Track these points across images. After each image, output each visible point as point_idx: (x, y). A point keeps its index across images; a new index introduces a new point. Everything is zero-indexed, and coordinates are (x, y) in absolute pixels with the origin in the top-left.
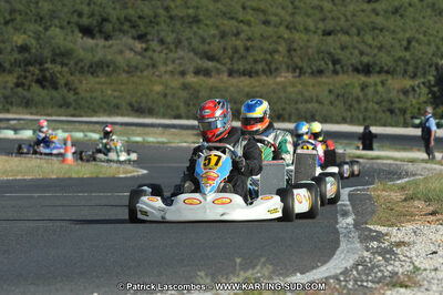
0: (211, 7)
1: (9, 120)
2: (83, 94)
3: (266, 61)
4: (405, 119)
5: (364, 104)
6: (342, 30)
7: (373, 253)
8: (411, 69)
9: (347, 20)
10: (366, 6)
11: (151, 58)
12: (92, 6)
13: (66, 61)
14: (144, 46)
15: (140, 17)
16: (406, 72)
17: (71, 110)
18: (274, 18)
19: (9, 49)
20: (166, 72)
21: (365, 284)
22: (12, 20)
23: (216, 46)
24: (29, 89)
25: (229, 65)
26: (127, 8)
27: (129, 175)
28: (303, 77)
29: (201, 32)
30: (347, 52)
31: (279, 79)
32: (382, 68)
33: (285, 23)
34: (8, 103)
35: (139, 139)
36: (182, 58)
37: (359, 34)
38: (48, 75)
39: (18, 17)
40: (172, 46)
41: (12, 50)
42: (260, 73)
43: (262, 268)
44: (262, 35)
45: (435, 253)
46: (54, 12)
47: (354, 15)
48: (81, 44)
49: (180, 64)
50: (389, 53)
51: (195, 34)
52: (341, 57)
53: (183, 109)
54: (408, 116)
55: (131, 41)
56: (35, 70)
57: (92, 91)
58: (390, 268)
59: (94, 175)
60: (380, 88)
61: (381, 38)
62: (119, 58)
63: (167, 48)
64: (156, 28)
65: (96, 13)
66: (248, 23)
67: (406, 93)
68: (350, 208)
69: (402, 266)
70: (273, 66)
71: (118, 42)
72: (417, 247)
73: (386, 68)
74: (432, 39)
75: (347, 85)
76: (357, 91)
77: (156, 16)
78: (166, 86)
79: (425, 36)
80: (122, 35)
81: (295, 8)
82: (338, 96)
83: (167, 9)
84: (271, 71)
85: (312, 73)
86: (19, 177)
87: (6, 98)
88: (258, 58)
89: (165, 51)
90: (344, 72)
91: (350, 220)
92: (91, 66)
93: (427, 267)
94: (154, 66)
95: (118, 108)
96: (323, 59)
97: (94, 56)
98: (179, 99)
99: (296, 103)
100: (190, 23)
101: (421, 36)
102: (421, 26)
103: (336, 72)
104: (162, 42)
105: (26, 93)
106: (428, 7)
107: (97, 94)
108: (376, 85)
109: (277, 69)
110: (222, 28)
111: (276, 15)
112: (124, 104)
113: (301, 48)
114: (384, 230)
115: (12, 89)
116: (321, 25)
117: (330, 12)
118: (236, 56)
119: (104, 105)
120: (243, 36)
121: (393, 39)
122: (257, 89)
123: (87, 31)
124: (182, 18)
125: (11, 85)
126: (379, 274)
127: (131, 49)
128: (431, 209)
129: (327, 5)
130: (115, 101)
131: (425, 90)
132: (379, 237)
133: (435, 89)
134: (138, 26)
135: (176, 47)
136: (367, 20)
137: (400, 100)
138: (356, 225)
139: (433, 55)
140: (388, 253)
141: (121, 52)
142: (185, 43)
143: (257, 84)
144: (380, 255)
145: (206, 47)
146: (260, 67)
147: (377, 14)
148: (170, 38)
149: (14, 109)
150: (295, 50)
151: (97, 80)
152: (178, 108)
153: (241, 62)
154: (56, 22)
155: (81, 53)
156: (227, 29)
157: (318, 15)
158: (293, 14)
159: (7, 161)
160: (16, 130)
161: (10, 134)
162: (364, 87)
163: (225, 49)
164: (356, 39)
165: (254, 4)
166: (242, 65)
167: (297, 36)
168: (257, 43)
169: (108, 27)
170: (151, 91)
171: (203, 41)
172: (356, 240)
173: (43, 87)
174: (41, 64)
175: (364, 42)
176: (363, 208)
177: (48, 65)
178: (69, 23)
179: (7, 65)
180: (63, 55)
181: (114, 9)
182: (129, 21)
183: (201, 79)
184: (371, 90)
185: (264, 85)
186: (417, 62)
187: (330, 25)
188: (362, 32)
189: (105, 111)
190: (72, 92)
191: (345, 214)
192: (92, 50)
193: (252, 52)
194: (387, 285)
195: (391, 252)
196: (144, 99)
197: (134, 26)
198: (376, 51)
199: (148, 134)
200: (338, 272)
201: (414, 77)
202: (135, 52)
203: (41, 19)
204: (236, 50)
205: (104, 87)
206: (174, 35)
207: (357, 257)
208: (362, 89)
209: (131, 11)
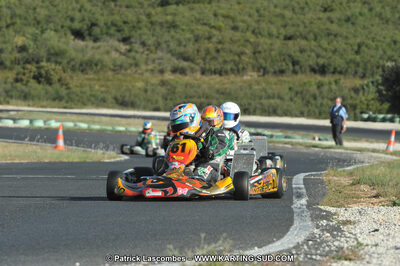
0: (187, 14)
1: (8, 111)
2: (74, 89)
3: (234, 61)
4: (355, 114)
5: (319, 101)
6: (301, 35)
7: (322, 230)
8: (360, 70)
9: (305, 27)
10: (322, 15)
11: (134, 58)
12: (83, 11)
13: (59, 60)
14: (128, 47)
15: (125, 23)
16: (356, 72)
17: (63, 103)
18: (241, 24)
19: (10, 49)
20: (147, 71)
21: (314, 257)
22: (13, 24)
23: (190, 48)
24: (26, 85)
25: (202, 65)
26: (113, 14)
27: (112, 160)
28: (266, 76)
29: (178, 36)
30: (306, 55)
31: (245, 78)
32: (335, 69)
33: (251, 29)
34: (8, 96)
35: (122, 129)
36: (161, 59)
37: (315, 39)
38: (43, 72)
39: (18, 21)
40: (153, 48)
41: (13, 49)
42: (229, 72)
43: (224, 242)
44: (231, 39)
45: (377, 230)
46: (50, 17)
47: (311, 23)
48: (73, 45)
49: (160, 64)
50: (341, 56)
51: (172, 37)
52: (300, 59)
53: (161, 103)
54: (358, 111)
55: (116, 43)
56: (32, 67)
57: (81, 86)
58: (336, 243)
59: (82, 160)
60: (334, 87)
61: (335, 43)
62: (106, 58)
63: (148, 50)
64: (139, 32)
65: (87, 19)
66: (219, 29)
67: (356, 91)
68: (304, 191)
69: (347, 242)
70: (241, 66)
71: (105, 44)
72: (362, 225)
73: (339, 69)
74: (379, 44)
75: (305, 83)
76: (313, 89)
77: (139, 22)
78: (147, 83)
79: (373, 41)
80: (108, 38)
81: (260, 16)
82: (297, 93)
83: (149, 15)
84: (239, 70)
85: (275, 72)
86: (17, 161)
87: (7, 92)
88: (228, 59)
89: (146, 52)
90: (302, 72)
91: (304, 201)
92: (81, 65)
93: (369, 243)
94: (136, 65)
95: (104, 101)
96: (284, 60)
97: (84, 56)
98: (158, 94)
99: (261, 98)
100: (169, 28)
101: (370, 42)
102: (370, 33)
103: (295, 72)
104: (143, 44)
105: (24, 88)
106: (376, 16)
107: (87, 89)
108: (330, 83)
109: (244, 69)
110: (196, 32)
111: (243, 21)
112: (109, 98)
113: (265, 51)
114: (332, 210)
115: (12, 84)
116: (282, 31)
117: (291, 19)
118: (208, 57)
119: (93, 99)
120: (214, 40)
121: (346, 44)
122: (227, 86)
123: (78, 34)
124: (161, 24)
125: (11, 80)
126: (327, 249)
127: (117, 50)
128: (375, 192)
129: (288, 14)
130: (102, 96)
131: (373, 89)
132: (328, 216)
133: (381, 88)
134: (123, 30)
135: (156, 48)
136: (322, 27)
137: (352, 97)
138: (309, 206)
139: (381, 58)
140: (336, 231)
141: (108, 53)
142: (164, 45)
143: (226, 81)
144: (328, 231)
145: (182, 49)
146: (229, 67)
147: (332, 22)
148: (150, 41)
149: (14, 101)
150: (260, 52)
151: (87, 76)
152: (157, 102)
153: (213, 62)
154: (51, 25)
155: (73, 54)
156: (200, 33)
157: (280, 22)
158: (258, 21)
159: (6, 147)
160: (15, 120)
161: (9, 123)
162: (320, 86)
163: (198, 51)
164: (313, 43)
165: (224, 12)
166: (214, 65)
167: (261, 40)
168: (227, 46)
169: (96, 31)
170: (133, 86)
171: (180, 44)
172: (308, 219)
173: (39, 82)
174: (37, 62)
175: (320, 46)
176: (315, 190)
177: (43, 64)
178: (62, 27)
179: (8, 63)
180: (56, 54)
181: (102, 15)
182: (115, 25)
183: (177, 77)
184: (325, 88)
185: (232, 82)
186: (365, 64)
187: (291, 31)
188: (319, 37)
189: (93, 104)
190: (64, 87)
191: (300, 196)
192: (82, 51)
193: (222, 53)
194: (333, 258)
195: (338, 229)
196: (127, 94)
197: (119, 31)
198: (330, 54)
199: (129, 124)
200: (291, 246)
201: (363, 77)
202: (121, 53)
203: (38, 23)
204: (208, 52)
205: (92, 83)
206: (155, 38)
207: (308, 233)
208: (319, 87)
209: (117, 17)
